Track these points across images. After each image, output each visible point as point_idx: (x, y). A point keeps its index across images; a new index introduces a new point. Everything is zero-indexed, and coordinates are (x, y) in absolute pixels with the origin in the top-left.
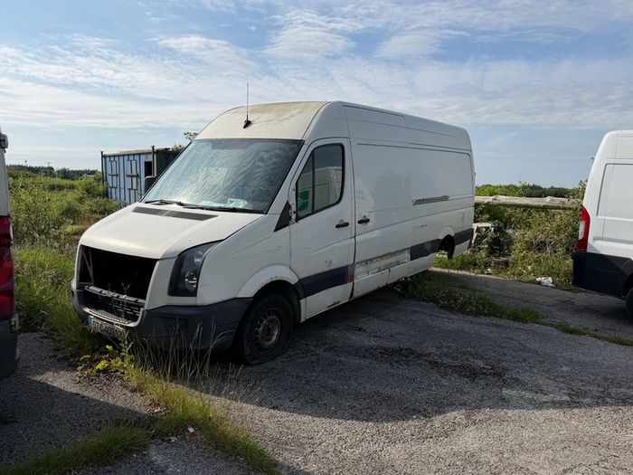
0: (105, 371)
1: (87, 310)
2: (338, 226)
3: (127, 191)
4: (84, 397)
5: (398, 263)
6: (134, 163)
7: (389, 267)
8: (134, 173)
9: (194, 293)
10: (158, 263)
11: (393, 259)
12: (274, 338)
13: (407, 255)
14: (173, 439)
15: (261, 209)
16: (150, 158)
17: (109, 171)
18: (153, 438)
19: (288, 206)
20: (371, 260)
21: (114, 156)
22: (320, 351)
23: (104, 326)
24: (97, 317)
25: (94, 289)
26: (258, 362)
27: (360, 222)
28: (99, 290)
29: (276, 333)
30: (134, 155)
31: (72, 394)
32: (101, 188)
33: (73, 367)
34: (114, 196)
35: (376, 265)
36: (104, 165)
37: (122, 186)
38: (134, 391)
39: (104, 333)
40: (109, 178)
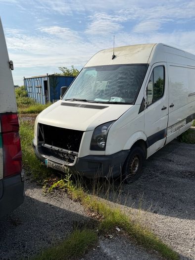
0: (56, 188)
1: (44, 156)
2: (162, 109)
3: (36, 94)
4: (51, 205)
5: (182, 126)
6: (39, 81)
7: (179, 128)
8: (39, 86)
9: (104, 149)
10: (84, 133)
11: (180, 125)
12: (136, 169)
13: (185, 122)
14: (111, 237)
15: (131, 102)
16: (46, 79)
17: (28, 85)
18: (98, 235)
19: (144, 99)
20: (173, 125)
21: (30, 79)
22: (158, 174)
23: (55, 165)
24: (50, 160)
25: (46, 145)
26: (131, 181)
27: (170, 107)
28: (50, 146)
29: (137, 166)
30: (38, 78)
31: (45, 203)
32: (24, 93)
33: (40, 186)
34: (30, 96)
35: (175, 128)
36: (25, 83)
37: (34, 92)
38: (76, 201)
39: (54, 168)
40: (28, 88)
